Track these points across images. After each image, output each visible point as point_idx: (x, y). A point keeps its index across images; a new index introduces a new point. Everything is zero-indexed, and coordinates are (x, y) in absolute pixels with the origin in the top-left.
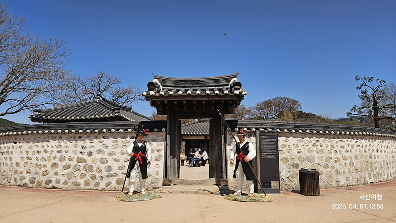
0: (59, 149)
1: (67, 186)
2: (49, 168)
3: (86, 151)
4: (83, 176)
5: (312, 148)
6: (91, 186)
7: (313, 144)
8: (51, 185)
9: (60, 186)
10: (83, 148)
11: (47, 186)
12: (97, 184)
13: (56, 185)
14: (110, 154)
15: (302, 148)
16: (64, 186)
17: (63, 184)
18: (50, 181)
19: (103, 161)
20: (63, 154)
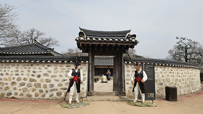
0: (17, 73)
1: (23, 97)
2: (9, 85)
3: (36, 74)
4: (34, 90)
5: (169, 74)
6: (40, 97)
7: (169, 72)
8: (11, 96)
9: (18, 97)
10: (34, 72)
11: (8, 97)
12: (44, 96)
13: (15, 96)
14: (52, 77)
15: (164, 74)
16: (20, 97)
17: (20, 95)
18: (11, 94)
19: (48, 81)
20: (20, 76)
